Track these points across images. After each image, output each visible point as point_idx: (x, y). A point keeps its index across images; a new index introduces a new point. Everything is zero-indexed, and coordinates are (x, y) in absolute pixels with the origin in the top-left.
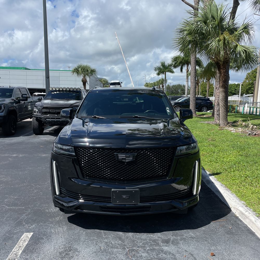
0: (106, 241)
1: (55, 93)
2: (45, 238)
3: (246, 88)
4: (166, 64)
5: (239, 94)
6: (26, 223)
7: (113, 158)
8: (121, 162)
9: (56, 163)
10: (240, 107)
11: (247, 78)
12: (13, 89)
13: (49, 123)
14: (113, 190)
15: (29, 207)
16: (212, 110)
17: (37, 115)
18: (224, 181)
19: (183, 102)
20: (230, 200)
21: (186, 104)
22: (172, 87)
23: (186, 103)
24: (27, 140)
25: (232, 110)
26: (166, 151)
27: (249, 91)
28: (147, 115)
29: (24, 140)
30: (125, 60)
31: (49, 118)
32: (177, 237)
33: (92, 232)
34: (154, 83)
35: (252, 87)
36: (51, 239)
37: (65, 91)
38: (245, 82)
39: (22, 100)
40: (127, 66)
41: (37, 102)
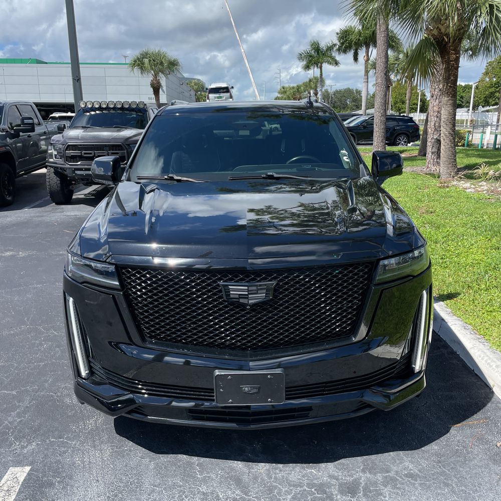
0: (204, 489)
1: (93, 113)
2: (59, 482)
3: (484, 94)
4: (323, 45)
5: (469, 107)
6: (16, 439)
7: (215, 294)
8: (237, 305)
9: (75, 303)
10: (474, 134)
11: (486, 74)
12: (3, 106)
13: (82, 180)
14: (217, 372)
15: (27, 391)
16: (418, 142)
17: (56, 163)
18: (468, 316)
19: (359, 126)
20: (491, 366)
21: (365, 130)
22: (334, 95)
23: (365, 127)
24: (37, 216)
25: (458, 142)
26: (351, 272)
27: (491, 100)
28: (295, 170)
29: (31, 217)
30: (238, 38)
31: (81, 170)
32: (375, 474)
33: (170, 462)
34: (297, 86)
35: (496, 91)
36: (72, 486)
37: (112, 108)
38: (482, 80)
39: (24, 131)
40: (243, 51)
41: (55, 133)
